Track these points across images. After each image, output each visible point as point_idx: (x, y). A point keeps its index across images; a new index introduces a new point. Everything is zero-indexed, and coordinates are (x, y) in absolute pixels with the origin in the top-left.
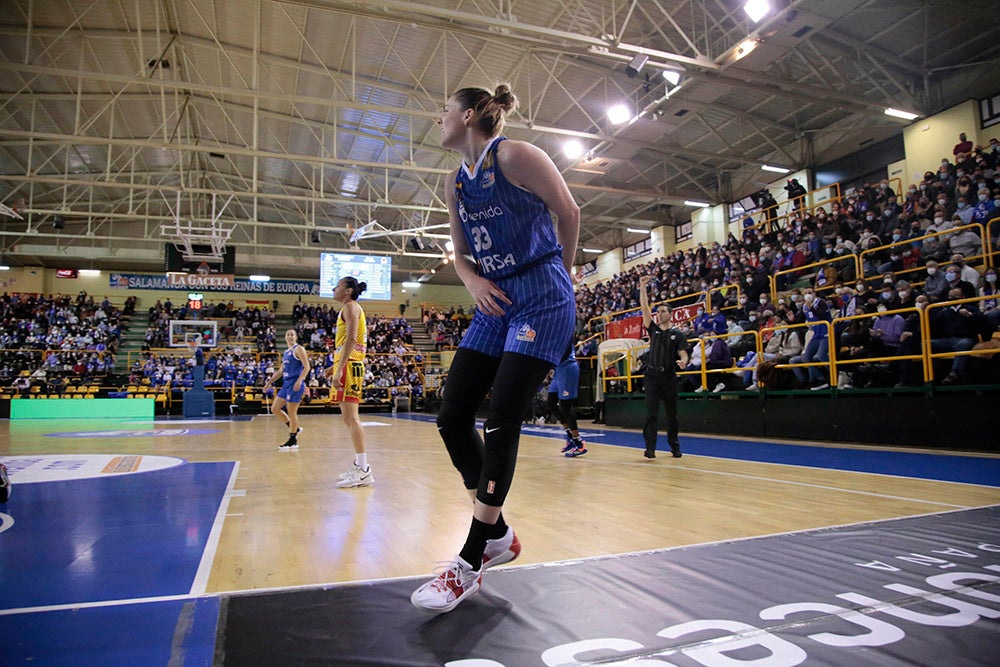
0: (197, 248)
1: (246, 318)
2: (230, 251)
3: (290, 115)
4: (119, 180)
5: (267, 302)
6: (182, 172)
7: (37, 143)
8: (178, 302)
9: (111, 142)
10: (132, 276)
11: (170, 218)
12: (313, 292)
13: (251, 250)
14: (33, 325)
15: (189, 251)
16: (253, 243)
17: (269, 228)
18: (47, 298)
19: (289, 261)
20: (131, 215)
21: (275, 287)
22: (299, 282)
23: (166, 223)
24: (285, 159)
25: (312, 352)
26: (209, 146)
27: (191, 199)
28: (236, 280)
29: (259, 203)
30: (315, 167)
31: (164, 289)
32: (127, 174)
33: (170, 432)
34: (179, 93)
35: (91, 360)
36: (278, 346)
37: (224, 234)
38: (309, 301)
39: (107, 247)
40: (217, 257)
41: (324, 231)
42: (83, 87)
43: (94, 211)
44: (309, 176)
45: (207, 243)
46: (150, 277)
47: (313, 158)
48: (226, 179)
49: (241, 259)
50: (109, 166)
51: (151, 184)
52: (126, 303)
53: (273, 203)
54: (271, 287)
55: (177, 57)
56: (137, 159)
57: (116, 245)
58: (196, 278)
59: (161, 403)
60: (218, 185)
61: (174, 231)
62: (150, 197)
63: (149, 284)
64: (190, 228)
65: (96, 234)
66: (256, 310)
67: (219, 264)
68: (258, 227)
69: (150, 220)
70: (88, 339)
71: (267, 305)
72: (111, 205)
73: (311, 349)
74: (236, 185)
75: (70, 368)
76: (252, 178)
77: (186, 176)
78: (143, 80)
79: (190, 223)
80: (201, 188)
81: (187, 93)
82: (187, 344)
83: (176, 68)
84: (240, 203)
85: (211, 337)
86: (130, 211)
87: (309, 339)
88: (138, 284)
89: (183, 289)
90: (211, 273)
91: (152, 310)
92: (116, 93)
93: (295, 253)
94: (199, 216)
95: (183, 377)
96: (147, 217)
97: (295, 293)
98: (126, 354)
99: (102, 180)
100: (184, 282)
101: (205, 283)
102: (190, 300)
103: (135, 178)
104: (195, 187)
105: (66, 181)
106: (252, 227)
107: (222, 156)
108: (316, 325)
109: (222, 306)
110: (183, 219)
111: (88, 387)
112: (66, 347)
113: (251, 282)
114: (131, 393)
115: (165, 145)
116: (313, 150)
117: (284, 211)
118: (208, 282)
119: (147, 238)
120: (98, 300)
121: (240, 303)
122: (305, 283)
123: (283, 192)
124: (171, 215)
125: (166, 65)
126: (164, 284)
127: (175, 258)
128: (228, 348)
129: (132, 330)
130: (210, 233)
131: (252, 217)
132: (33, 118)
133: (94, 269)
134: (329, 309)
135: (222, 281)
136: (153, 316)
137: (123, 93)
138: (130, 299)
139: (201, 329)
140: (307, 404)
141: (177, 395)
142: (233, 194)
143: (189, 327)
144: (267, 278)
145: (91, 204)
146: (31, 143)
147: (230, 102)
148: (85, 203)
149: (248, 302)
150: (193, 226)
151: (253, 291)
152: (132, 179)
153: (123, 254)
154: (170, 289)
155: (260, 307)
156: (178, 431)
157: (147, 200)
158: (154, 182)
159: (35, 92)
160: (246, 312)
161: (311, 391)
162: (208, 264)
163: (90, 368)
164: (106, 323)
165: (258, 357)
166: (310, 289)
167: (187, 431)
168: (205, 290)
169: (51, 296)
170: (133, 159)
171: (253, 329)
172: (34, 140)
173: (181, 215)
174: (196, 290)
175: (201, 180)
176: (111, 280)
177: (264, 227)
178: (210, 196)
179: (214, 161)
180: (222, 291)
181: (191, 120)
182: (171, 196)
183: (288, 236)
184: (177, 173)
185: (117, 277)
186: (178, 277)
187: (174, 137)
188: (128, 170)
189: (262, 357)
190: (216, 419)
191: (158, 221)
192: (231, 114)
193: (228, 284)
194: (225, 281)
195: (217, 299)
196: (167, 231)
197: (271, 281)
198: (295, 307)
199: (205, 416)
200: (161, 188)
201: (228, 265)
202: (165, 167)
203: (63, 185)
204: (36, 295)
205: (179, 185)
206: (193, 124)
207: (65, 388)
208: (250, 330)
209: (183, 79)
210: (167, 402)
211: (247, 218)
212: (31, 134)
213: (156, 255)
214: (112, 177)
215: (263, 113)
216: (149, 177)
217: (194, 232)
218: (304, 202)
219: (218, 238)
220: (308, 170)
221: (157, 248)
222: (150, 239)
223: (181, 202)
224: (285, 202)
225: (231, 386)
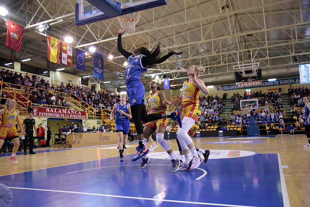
0: (247, 72)
1: (268, 97)
2: (259, 71)
3: (278, 10)
4: (217, 52)
5: (276, 89)
6: (238, 45)
7: (191, 46)
8: (242, 93)
9: (212, 40)
10: (224, 86)
11: (235, 63)
12: (296, 82)
13: (268, 69)
15: (244, 73)
16: (268, 66)
17: (274, 59)
19: (284, 71)
20: (222, 64)
21: (279, 83)
22: (289, 79)
23: (234, 65)
24: (278, 30)
25: (299, 108)
26: (246, 32)
27: (242, 54)
28: (263, 82)
29: (268, 50)
30: (291, 29)
31: (236, 89)
32: (219, 50)
33: (246, 142)
34: (234, 16)
35: (214, 117)
36: (283, 106)
37: (257, 65)
38: (295, 86)
39: (215, 77)
40: (255, 74)
41: (300, 56)
42: (202, 23)
43: (209, 65)
44: (290, 34)
45: (250, 69)
46: (230, 85)
47: (291, 25)
48: (255, 43)
49: (264, 73)
50: (213, 48)
51: (227, 51)
52: (223, 96)
53: (275, 49)
54: (277, 83)
55: (231, 2)
56: (222, 44)
57: (218, 76)
58: (247, 83)
59: (240, 131)
60: (251, 46)
61: (238, 67)
62: (227, 57)
63: (230, 88)
64: (243, 65)
65: (211, 73)
66: (272, 93)
67: (255, 77)
68: (269, 59)
69: (228, 65)
70: (212, 110)
71: (276, 90)
72: (214, 62)
73: (298, 106)
74: (258, 45)
75: (208, 120)
76: (265, 41)
77: (240, 46)
78: (222, 14)
79: (243, 63)
80: (245, 49)
81: (236, 15)
82: (247, 109)
83: (231, 7)
84: (261, 52)
85: (255, 105)
86: (221, 63)
87: (297, 103)
88: (227, 88)
89: (243, 88)
90: (253, 81)
91: (232, 97)
92: (212, 22)
93: (286, 67)
94: (246, 59)
95: (246, 121)
96: (227, 64)
97: (288, 84)
98: (225, 114)
99: (211, 54)
100: (243, 86)
101: (251, 85)
102: (246, 92)
103: (222, 51)
104: (243, 49)
105: (200, 57)
106: (267, 60)
107: (251, 35)
108: (299, 96)
109: (257, 93)
110: (241, 62)
111: (214, 126)
112: (205, 113)
113: (269, 82)
114: (228, 128)
115: (231, 36)
116: (291, 22)
117: (280, 51)
118: (252, 84)
119: (228, 71)
120: (214, 96)
121: (265, 91)
122: (292, 79)
123: (278, 43)
124: (236, 61)
125: (228, 7)
126: (235, 87)
127: (239, 77)
128: (262, 109)
129: (226, 105)
130: (251, 65)
131: (267, 56)
132: (189, 39)
133: (211, 85)
134: (305, 88)
135: (257, 83)
136: (233, 100)
137: (215, 22)
138: (224, 94)
139: (251, 102)
140: (299, 129)
141: (244, 128)
142: (258, 48)
143: (246, 102)
144: (275, 79)
145: (208, 63)
146: (189, 47)
147: (253, 13)
148: (207, 63)
149: (268, 90)
150: (244, 64)
151: (270, 85)
152: (221, 51)
153: (220, 78)
154: (238, 89)
155: (273, 91)
156: (249, 142)
157: (226, 58)
158: (228, 51)
159: (188, 30)
160: (268, 94)
161: (300, 124)
162: (251, 77)
163: (214, 120)
164: (218, 104)
165: (275, 111)
166: (295, 81)
167: (252, 141)
168: (251, 87)
170: (220, 44)
171: (272, 100)
172: (190, 45)
173: (239, 60)
174: (247, 88)
175: (245, 46)
176: (217, 88)
177: (272, 59)
178: (249, 51)
179: (248, 37)
180: (257, 87)
181: (239, 24)
182: (235, 54)
183: (283, 61)
184: (236, 45)
185: (219, 87)
186: (240, 84)
187: (234, 32)
188: (219, 49)
189: (276, 111)
190: (260, 137)
191: (231, 64)
192: (253, 17)
193: (260, 84)
194: (259, 83)
195: (256, 90)
196: (235, 67)
197: (277, 80)
198: (289, 90)
199: (256, 136)
200: (231, 52)
201: (259, 77)
202: (231, 44)
203: (199, 58)
205: (237, 50)
206: (240, 26)
207: (207, 127)
208: (271, 101)
209: (234, 9)
210: (241, 131)
211: (265, 57)
212: (189, 44)
213: (232, 77)
214: (214, 52)
215: (267, 13)
216: (226, 50)
217: (245, 66)
218: (288, 45)
219: (254, 66)
220: (288, 31)
221: (232, 75)
222: (229, 71)
223: (239, 56)
224: (280, 47)
225: (265, 124)
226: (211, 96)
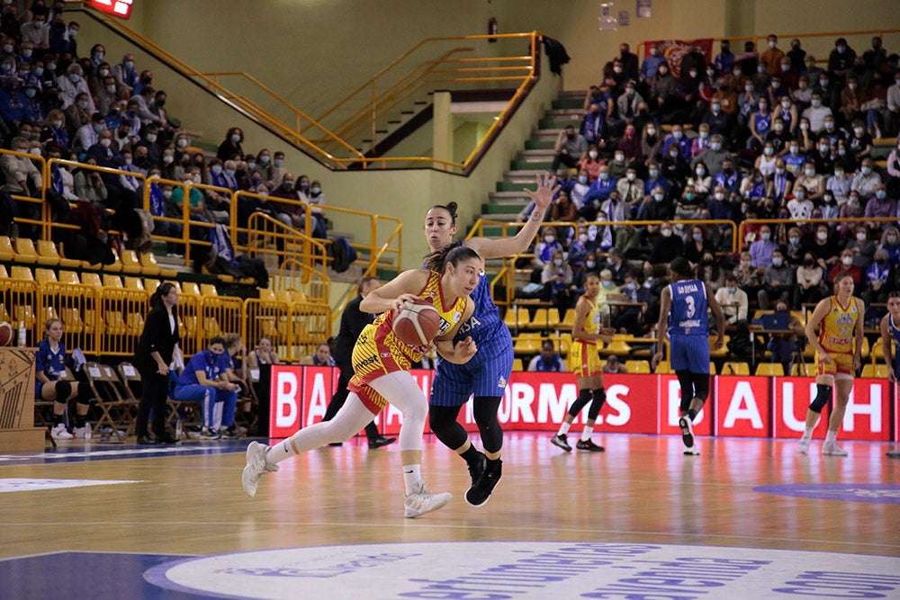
14: (706, 141)
18: (740, 54)
70: (867, 183)
112: (799, 210)
169: (750, 46)
204: (707, 44)
226: (861, 46)
